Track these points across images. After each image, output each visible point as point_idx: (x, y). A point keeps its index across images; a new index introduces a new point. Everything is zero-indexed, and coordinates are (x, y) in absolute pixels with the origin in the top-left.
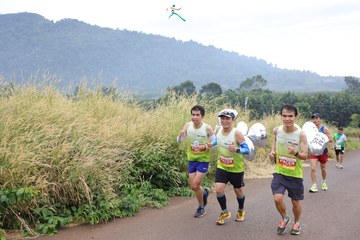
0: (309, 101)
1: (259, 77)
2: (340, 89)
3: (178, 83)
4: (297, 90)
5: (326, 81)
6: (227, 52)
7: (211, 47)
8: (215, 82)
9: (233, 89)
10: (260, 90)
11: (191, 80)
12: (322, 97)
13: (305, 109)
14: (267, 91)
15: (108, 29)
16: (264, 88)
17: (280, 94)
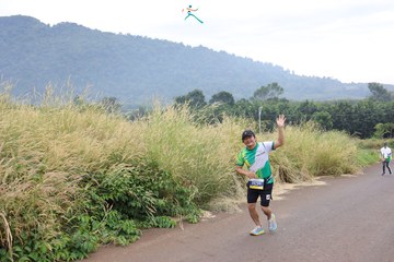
0: (329, 110)
1: (275, 85)
2: (363, 97)
3: (185, 92)
4: (316, 98)
5: (348, 88)
6: (240, 58)
7: (223, 53)
8: (227, 91)
9: (246, 98)
10: (276, 99)
11: (200, 89)
12: (342, 106)
13: (324, 118)
14: (284, 100)
15: (110, 34)
16: (280, 97)
17: (297, 103)
